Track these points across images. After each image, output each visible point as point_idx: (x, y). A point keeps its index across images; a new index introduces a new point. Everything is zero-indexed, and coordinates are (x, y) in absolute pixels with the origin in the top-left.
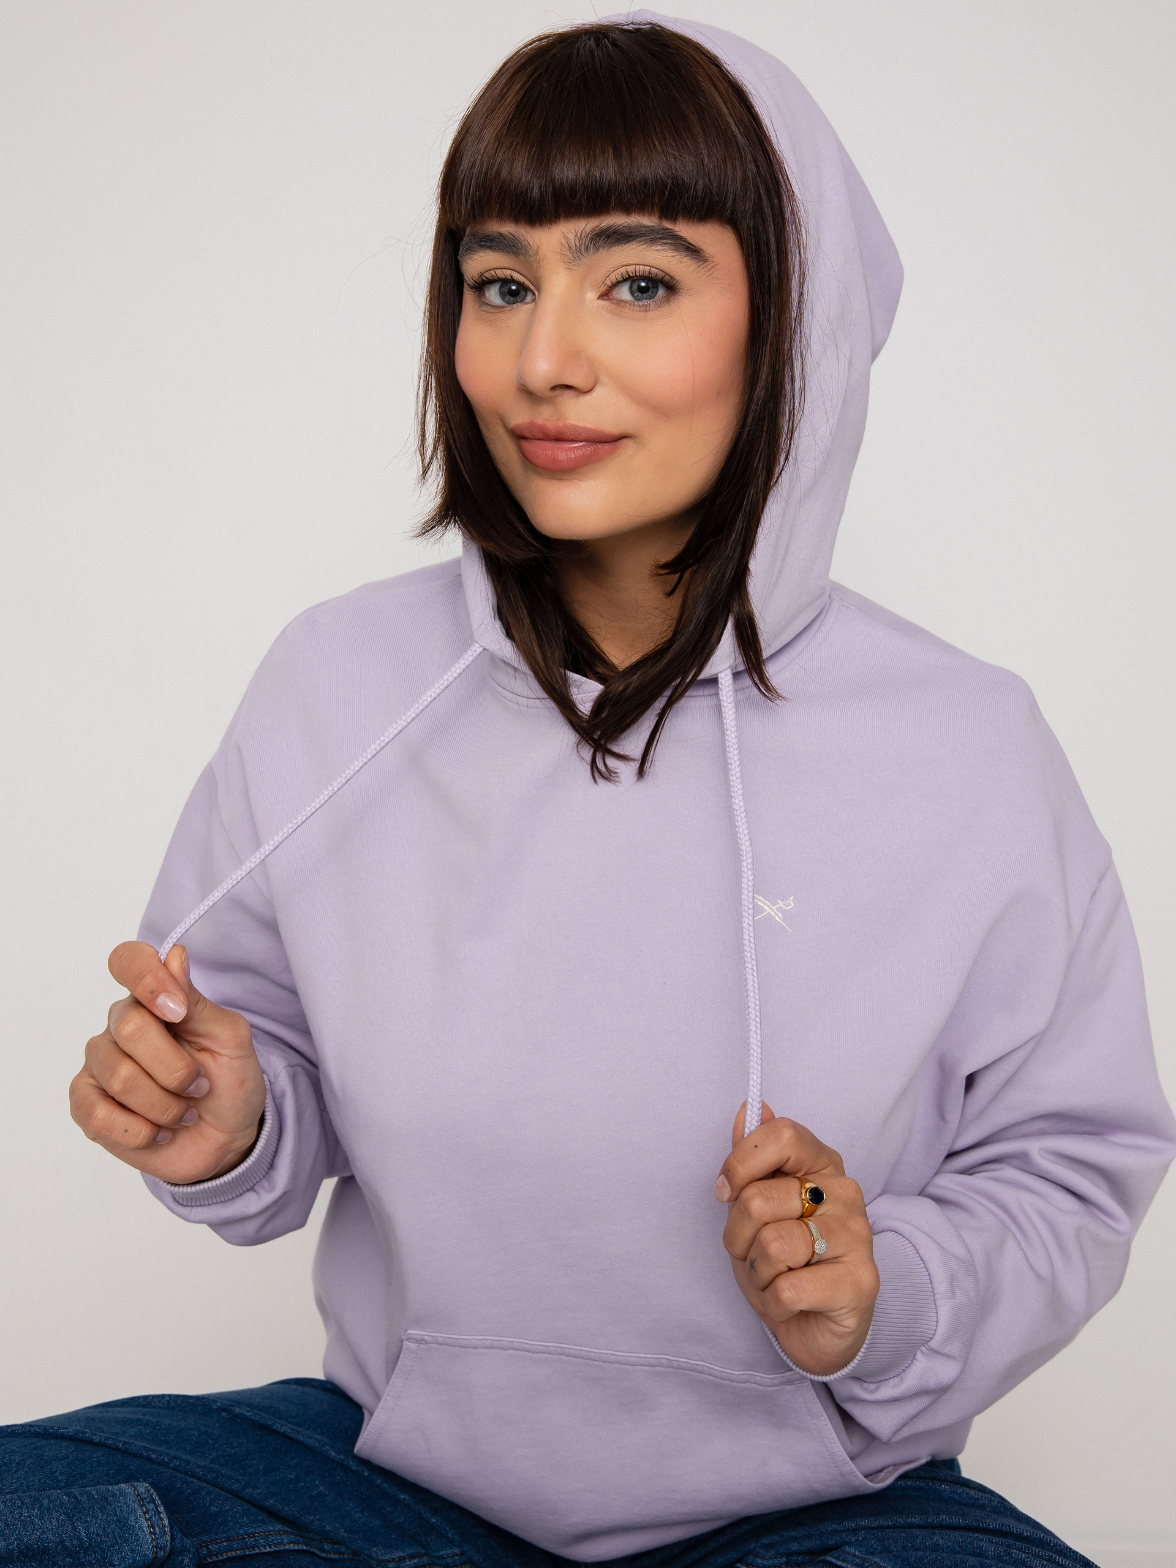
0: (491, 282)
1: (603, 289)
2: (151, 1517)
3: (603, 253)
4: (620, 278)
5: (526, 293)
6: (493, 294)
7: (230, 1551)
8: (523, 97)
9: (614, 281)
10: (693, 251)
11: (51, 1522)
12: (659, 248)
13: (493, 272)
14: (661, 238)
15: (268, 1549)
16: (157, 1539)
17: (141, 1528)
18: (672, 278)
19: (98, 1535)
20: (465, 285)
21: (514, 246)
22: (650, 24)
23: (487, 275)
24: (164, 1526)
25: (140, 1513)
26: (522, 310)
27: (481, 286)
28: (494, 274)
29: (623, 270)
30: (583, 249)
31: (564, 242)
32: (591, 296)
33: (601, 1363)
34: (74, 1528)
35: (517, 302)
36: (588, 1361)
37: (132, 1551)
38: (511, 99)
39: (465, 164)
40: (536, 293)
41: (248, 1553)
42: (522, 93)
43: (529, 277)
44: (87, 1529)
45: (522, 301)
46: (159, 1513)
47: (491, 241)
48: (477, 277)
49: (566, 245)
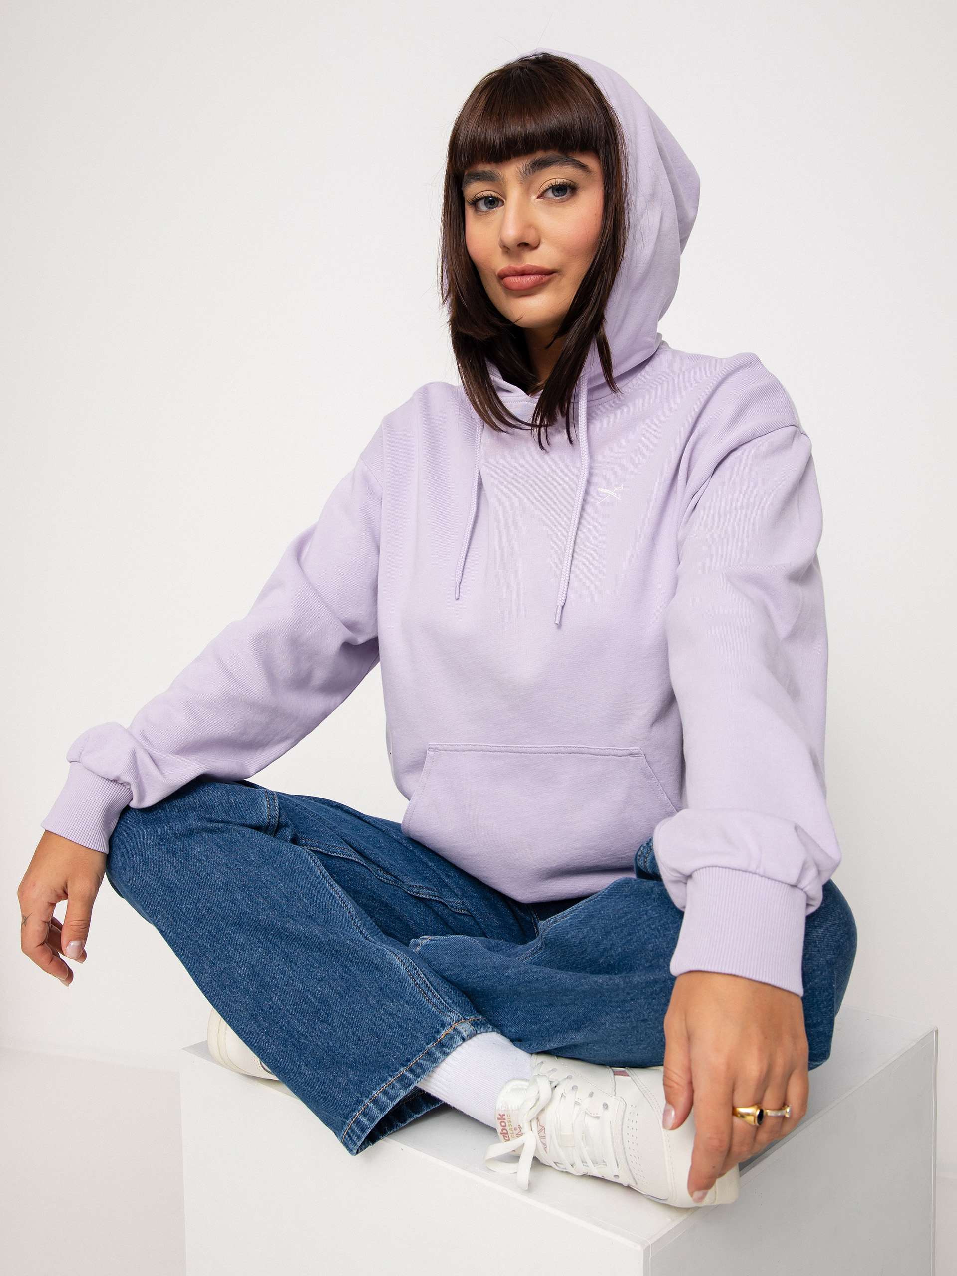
0: (480, 199)
1: (539, 193)
2: (269, 801)
3: (537, 173)
4: (548, 188)
5: (498, 202)
6: (482, 207)
7: (318, 847)
8: (488, 101)
9: (545, 189)
10: (583, 167)
11: (217, 793)
12: (566, 167)
13: (481, 194)
14: (566, 162)
15: (342, 856)
16: (271, 811)
17: (263, 804)
18: (575, 183)
19: (240, 803)
20: (466, 202)
21: (492, 177)
22: (543, 54)
23: (478, 196)
24: (275, 806)
25: (264, 797)
26: (499, 211)
27: (475, 203)
28: (482, 195)
29: (549, 183)
30: (528, 173)
31: (517, 170)
32: (534, 197)
33: (528, 754)
34: (229, 798)
35: (495, 208)
36: (522, 754)
37: (256, 814)
38: (483, 102)
39: (461, 137)
40: (504, 201)
41: (330, 853)
42: (487, 99)
43: (500, 193)
44: (235, 799)
45: (497, 207)
46: (274, 800)
47: (479, 176)
48: (473, 198)
49: (519, 172)
